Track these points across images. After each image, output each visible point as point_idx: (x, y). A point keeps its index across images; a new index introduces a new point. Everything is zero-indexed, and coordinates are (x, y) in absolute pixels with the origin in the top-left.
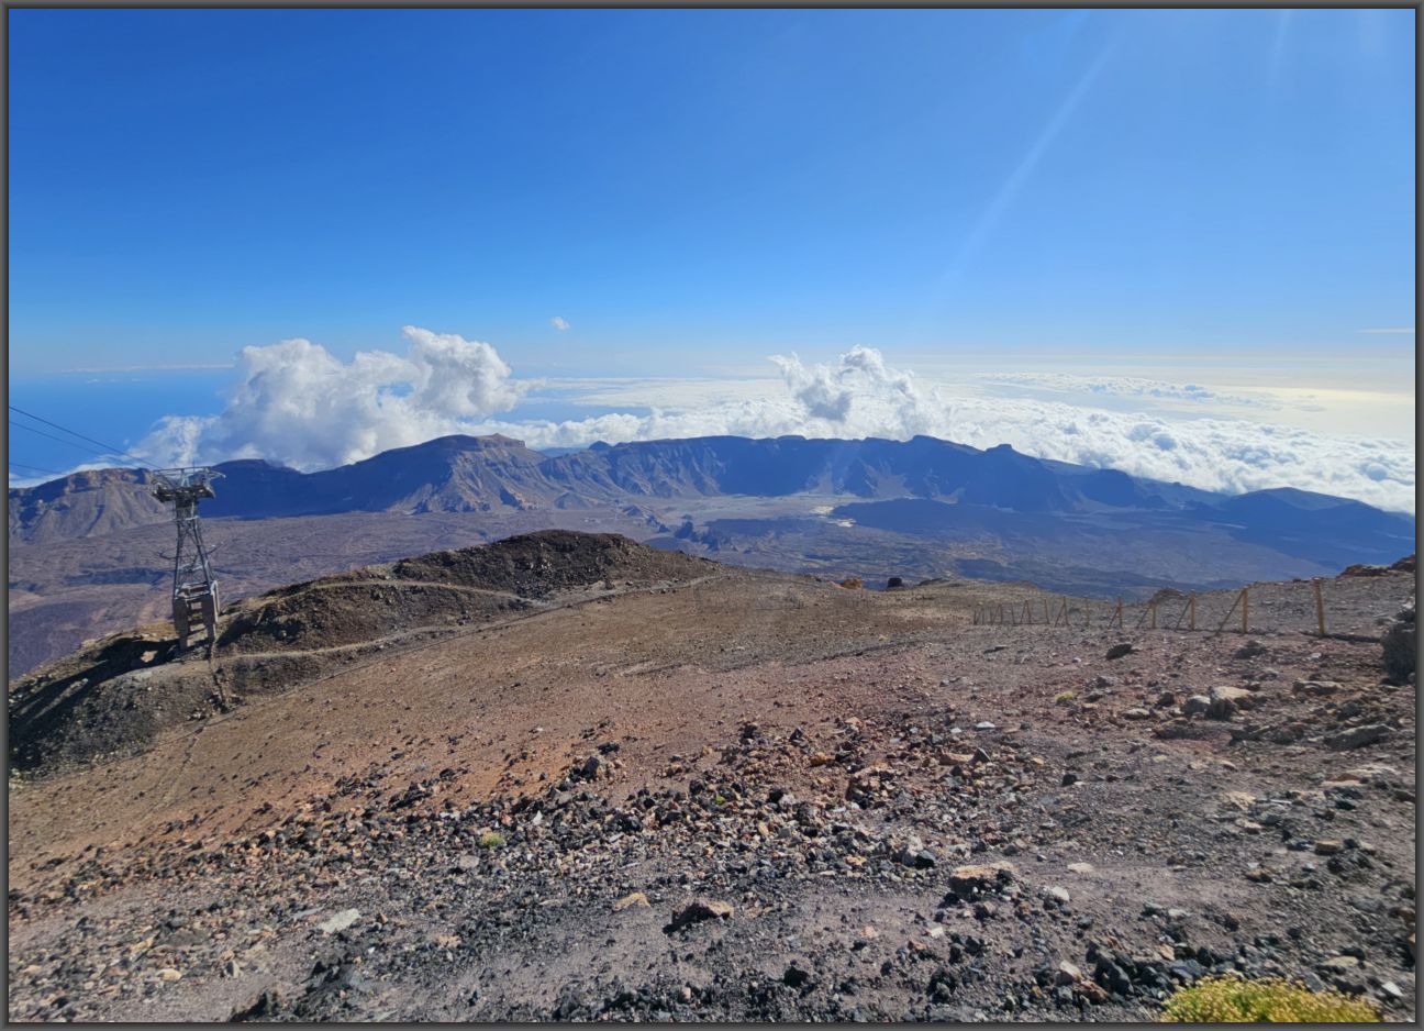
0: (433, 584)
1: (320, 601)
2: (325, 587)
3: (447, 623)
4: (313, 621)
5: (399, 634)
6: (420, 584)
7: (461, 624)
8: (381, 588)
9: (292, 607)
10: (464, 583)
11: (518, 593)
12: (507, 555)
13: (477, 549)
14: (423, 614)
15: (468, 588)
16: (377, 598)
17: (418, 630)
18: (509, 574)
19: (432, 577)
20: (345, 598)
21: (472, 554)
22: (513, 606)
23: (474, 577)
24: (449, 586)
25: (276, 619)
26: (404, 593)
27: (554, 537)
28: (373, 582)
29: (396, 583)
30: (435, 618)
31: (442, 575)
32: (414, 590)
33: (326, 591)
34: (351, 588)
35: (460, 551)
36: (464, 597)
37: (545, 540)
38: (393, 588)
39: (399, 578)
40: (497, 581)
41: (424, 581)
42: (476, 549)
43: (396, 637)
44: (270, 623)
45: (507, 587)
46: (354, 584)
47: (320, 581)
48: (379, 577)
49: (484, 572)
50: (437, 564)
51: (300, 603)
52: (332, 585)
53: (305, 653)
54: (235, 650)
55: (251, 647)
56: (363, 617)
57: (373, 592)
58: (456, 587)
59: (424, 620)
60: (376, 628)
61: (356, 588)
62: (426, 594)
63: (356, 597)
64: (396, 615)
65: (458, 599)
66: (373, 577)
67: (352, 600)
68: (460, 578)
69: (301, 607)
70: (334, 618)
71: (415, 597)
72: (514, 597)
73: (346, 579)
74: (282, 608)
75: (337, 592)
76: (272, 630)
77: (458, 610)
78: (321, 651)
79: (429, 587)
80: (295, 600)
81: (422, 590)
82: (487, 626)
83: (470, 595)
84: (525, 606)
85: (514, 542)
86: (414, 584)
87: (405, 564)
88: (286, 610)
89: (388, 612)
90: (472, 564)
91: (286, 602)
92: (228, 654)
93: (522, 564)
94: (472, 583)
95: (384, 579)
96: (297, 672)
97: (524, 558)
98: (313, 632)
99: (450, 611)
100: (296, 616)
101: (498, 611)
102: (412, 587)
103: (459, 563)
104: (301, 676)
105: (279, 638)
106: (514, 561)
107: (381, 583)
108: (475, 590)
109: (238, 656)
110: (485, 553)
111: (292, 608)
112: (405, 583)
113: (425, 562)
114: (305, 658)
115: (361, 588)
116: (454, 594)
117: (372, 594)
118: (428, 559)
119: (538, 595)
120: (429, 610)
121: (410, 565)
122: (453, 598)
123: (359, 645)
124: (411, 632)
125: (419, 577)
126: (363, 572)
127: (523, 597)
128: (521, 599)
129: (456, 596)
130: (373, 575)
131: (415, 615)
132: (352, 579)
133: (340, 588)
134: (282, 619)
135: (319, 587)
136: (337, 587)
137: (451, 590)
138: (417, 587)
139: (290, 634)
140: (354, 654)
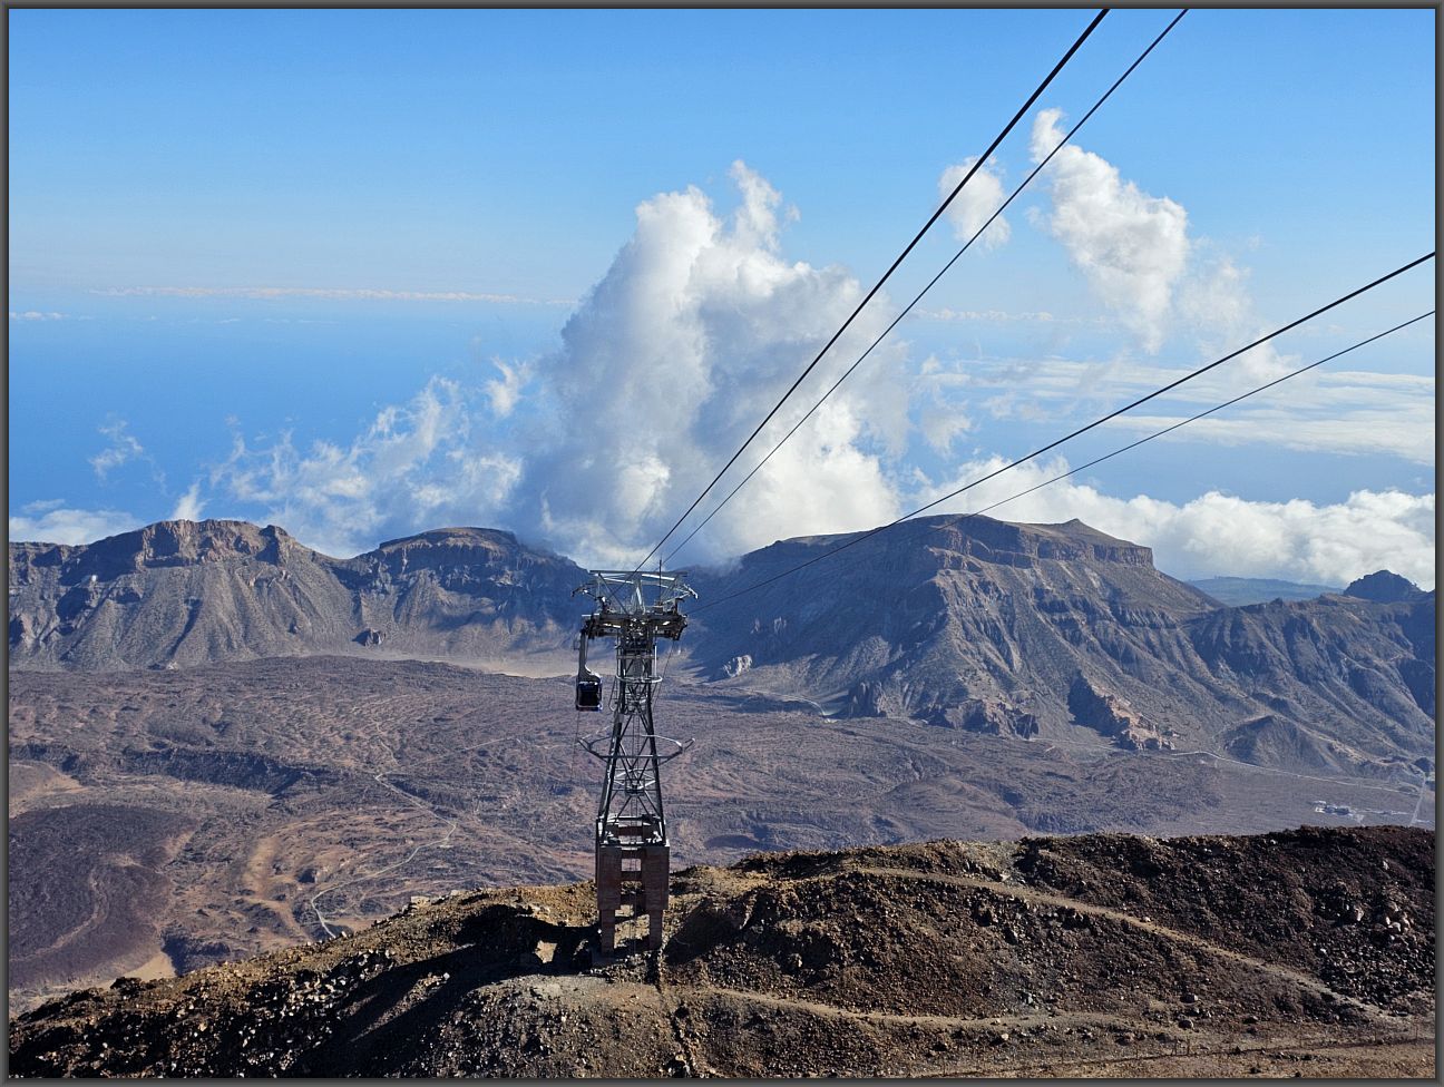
0: (1111, 914)
1: (870, 903)
2: (877, 872)
3: (1160, 1017)
4: (856, 944)
5: (1040, 1017)
6: (1080, 908)
7: (1185, 1025)
8: (993, 899)
9: (811, 903)
10: (1183, 926)
11: (1325, 977)
12: (1293, 876)
13: (1216, 847)
14: (1090, 980)
15: (1195, 941)
16: (985, 920)
17: (1082, 1017)
18: (1300, 925)
19: (1105, 893)
20: (918, 906)
21: (1203, 857)
22: (1315, 1009)
23: (1209, 915)
24: (1149, 925)
25: (781, 924)
26: (1045, 920)
28: (972, 880)
29: (1025, 894)
30: (1120, 996)
31: (1131, 895)
32: (1067, 918)
33: (880, 883)
34: (930, 885)
35: (1172, 843)
36: (1187, 961)
38: (1019, 905)
39: (1030, 882)
40: (1267, 936)
41: (1088, 901)
42: (1211, 845)
43: (1033, 1021)
44: (768, 930)
45: (1295, 958)
46: (937, 877)
47: (861, 856)
48: (985, 870)
49: (1233, 908)
50: (1118, 865)
51: (826, 899)
52: (889, 871)
53: (845, 1013)
54: (704, 973)
55: (734, 975)
56: (959, 958)
57: (976, 904)
58: (1165, 931)
59: (1093, 995)
60: (987, 990)
61: (940, 887)
62: (1094, 933)
63: (940, 908)
64: (1030, 968)
65: (1172, 963)
66: (973, 869)
67: (933, 915)
68: (1173, 910)
69: (829, 909)
70: (898, 947)
71: (1070, 935)
72: (1318, 988)
73: (915, 861)
74: (791, 901)
75: (900, 890)
76: (776, 945)
77: (1173, 989)
78: (875, 1015)
79: (1101, 918)
80: (814, 890)
81: (1084, 922)
83: (1200, 957)
84: (1346, 1015)
85: (1310, 844)
86: (1068, 904)
87: (1043, 852)
88: (799, 908)
89: (1008, 958)
90: (1203, 882)
91: (797, 889)
92: (693, 979)
93: (1332, 905)
94: (1205, 930)
95: (999, 879)
96: (830, 1050)
97: (1338, 891)
98: (856, 968)
99: (1153, 987)
100: (820, 926)
101: (1277, 1012)
102: (1061, 910)
103: (1171, 872)
104: (842, 1062)
105: (789, 968)
106: (1310, 891)
107: (993, 886)
108: (1212, 949)
109: (712, 989)
110: (1233, 859)
111: (813, 909)
112: (1047, 898)
113: (1088, 856)
115: (951, 890)
116: (1161, 945)
117: (975, 908)
118: (1095, 849)
119: (1379, 995)
120: (1103, 974)
121: (1052, 855)
122: (1159, 957)
123: (955, 1022)
124: (1067, 1017)
125: (1077, 892)
126: (951, 852)
127: (1341, 992)
128: (1335, 994)
129: (1166, 953)
130: (973, 866)
131: (1072, 980)
132: (929, 865)
133: (906, 881)
134: (794, 927)
135: (863, 871)
136: (899, 878)
137: (1153, 937)
138: (1072, 911)
139: (810, 964)
140: (946, 1040)
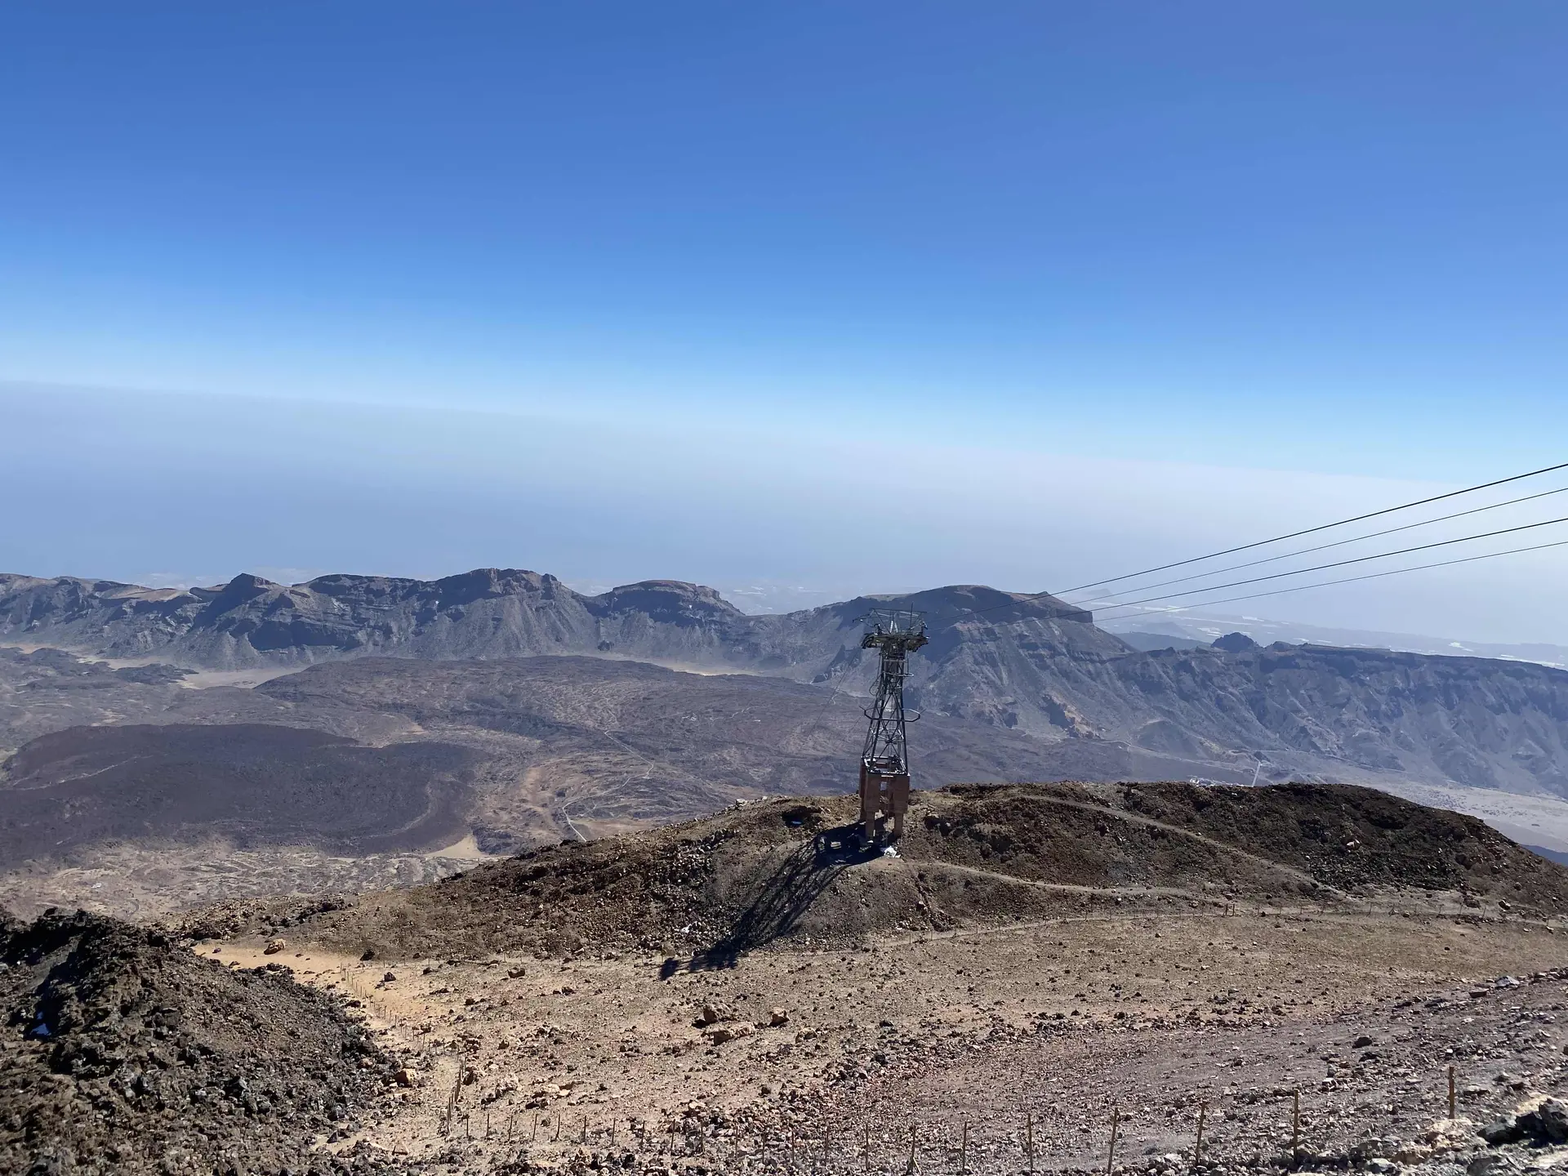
0: (1178, 830)
1: (1032, 817)
2: (1034, 798)
3: (1213, 892)
4: (1024, 841)
5: (1139, 889)
6: (1160, 825)
7: (1229, 898)
8: (1106, 818)
9: (995, 814)
10: (1223, 839)
11: (1312, 873)
12: (1289, 812)
13: (1240, 792)
14: (1168, 869)
15: (1230, 848)
16: (1102, 830)
17: (1165, 891)
18: (1293, 841)
19: (1173, 817)
20: (1061, 819)
21: (1232, 799)
22: (1307, 892)
23: (1238, 833)
24: (1201, 838)
25: (976, 827)
26: (1138, 832)
27: (1363, 799)
28: (1092, 806)
29: (1127, 816)
30: (1184, 878)
32: (1151, 828)
33: (1036, 804)
34: (1067, 807)
35: (1212, 789)
36: (1227, 860)
37: (1348, 801)
38: (1121, 822)
39: (1129, 809)
40: (1277, 848)
41: (1164, 822)
42: (1237, 791)
43: (1135, 892)
45: (1291, 861)
46: (1071, 803)
47: (1024, 789)
48: (1098, 800)
49: (1253, 829)
50: (1181, 801)
51: (1004, 812)
52: (1041, 797)
53: (1022, 881)
54: (931, 853)
55: (950, 856)
56: (1088, 852)
57: (1096, 820)
58: (1211, 841)
59: (1170, 875)
60: (1106, 872)
61: (1074, 809)
62: (1168, 841)
63: (1074, 821)
64: (1131, 859)
65: (1217, 860)
66: (1092, 799)
67: (1071, 825)
68: (1215, 829)
69: (1007, 819)
70: (1050, 843)
71: (1154, 842)
72: (1308, 879)
73: (1056, 793)
74: (982, 813)
75: (1049, 809)
77: (1219, 876)
78: (1040, 883)
79: (1172, 832)
81: (1163, 834)
82: (1268, 910)
83: (1234, 859)
84: (1326, 896)
85: (1301, 793)
86: (1152, 823)
87: (1134, 791)
88: (988, 817)
89: (1120, 856)
90: (1232, 813)
92: (925, 856)
93: (1312, 829)
94: (1236, 842)
95: (1108, 805)
96: (1013, 903)
97: (1316, 822)
98: (1026, 855)
99: (1207, 874)
100: (1004, 829)
101: (1283, 893)
102: (1148, 826)
103: (1212, 805)
104: (1023, 911)
105: (985, 854)
106: (1298, 821)
107: (1105, 810)
108: (1241, 853)
109: (938, 863)
110: (1251, 800)
111: (996, 818)
112: (1137, 819)
113: (1161, 794)
114: (1023, 889)
115: (1079, 811)
117: (1095, 823)
118: (1166, 790)
119: (1347, 886)
120: (1175, 866)
121: (1140, 794)
122: (1209, 856)
123: (1088, 889)
124: (1154, 890)
125: (1157, 816)
126: (1077, 789)
127: (1322, 882)
128: (1319, 884)
129: (1214, 855)
130: (1092, 797)
131: (1157, 869)
132: (1065, 795)
133: (1053, 805)
134: (986, 828)
135: (1026, 797)
136: (1049, 803)
137: (1204, 845)
138: (1155, 827)
139: (997, 849)
140: (1084, 900)
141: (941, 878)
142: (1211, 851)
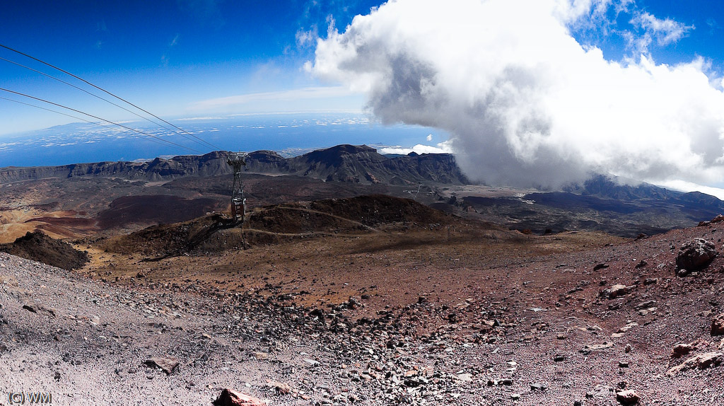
0: (325, 214)
1: (280, 214)
2: (283, 208)
3: (331, 232)
4: (277, 221)
5: (309, 233)
6: (320, 212)
7: (336, 233)
8: (304, 212)
9: (270, 214)
10: (338, 215)
11: (362, 222)
12: (359, 204)
13: (346, 200)
14: (320, 226)
15: (340, 217)
16: (302, 216)
17: (318, 233)
18: (359, 213)
19: (325, 210)
20: (290, 214)
21: (343, 202)
22: (359, 228)
23: (343, 213)
24: (332, 215)
26: (313, 215)
27: (381, 198)
28: (300, 209)
29: (310, 211)
30: (324, 228)
31: (330, 210)
32: (317, 215)
33: (283, 210)
34: (292, 210)
36: (338, 221)
37: (376, 199)
38: (308, 213)
39: (312, 209)
40: (354, 217)
41: (322, 211)
43: (308, 234)
44: (262, 219)
45: (358, 219)
46: (294, 208)
47: (281, 205)
48: (303, 207)
49: (347, 211)
50: (328, 205)
51: (273, 213)
52: (285, 208)
53: (273, 233)
54: (250, 227)
55: (255, 227)
56: (296, 223)
58: (335, 216)
59: (320, 229)
60: (300, 229)
61: (295, 210)
62: (322, 217)
64: (309, 224)
65: (335, 222)
66: (301, 207)
67: (292, 215)
68: (337, 212)
69: (273, 215)
70: (285, 221)
71: (317, 218)
72: (360, 224)
73: (290, 206)
74: (267, 214)
75: (286, 211)
76: (263, 222)
77: (335, 226)
78: (279, 234)
79: (323, 214)
80: (271, 211)
81: (320, 215)
82: (346, 235)
83: (341, 221)
84: (364, 229)
85: (362, 198)
86: (317, 212)
89: (306, 223)
90: (343, 207)
91: (268, 211)
92: (248, 227)
93: (365, 209)
94: (342, 215)
95: (305, 208)
96: (269, 240)
97: (366, 206)
98: (277, 225)
99: (331, 226)
100: (272, 218)
101: (353, 229)
103: (337, 205)
104: (271, 243)
105: (265, 225)
106: (361, 207)
107: (304, 210)
108: (343, 219)
109: (251, 229)
110: (348, 202)
112: (314, 211)
113: (323, 203)
114: (273, 236)
117: (300, 214)
119: (371, 224)
120: (323, 225)
121: (317, 204)
122: (333, 221)
123: (293, 234)
124: (314, 233)
125: (320, 210)
127: (364, 224)
131: (316, 226)
133: (288, 209)
134: (266, 218)
137: (332, 217)
139: (269, 225)
140: (291, 238)
141: (251, 234)
142: (334, 219)
